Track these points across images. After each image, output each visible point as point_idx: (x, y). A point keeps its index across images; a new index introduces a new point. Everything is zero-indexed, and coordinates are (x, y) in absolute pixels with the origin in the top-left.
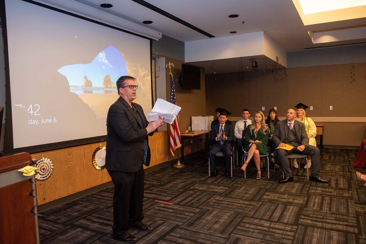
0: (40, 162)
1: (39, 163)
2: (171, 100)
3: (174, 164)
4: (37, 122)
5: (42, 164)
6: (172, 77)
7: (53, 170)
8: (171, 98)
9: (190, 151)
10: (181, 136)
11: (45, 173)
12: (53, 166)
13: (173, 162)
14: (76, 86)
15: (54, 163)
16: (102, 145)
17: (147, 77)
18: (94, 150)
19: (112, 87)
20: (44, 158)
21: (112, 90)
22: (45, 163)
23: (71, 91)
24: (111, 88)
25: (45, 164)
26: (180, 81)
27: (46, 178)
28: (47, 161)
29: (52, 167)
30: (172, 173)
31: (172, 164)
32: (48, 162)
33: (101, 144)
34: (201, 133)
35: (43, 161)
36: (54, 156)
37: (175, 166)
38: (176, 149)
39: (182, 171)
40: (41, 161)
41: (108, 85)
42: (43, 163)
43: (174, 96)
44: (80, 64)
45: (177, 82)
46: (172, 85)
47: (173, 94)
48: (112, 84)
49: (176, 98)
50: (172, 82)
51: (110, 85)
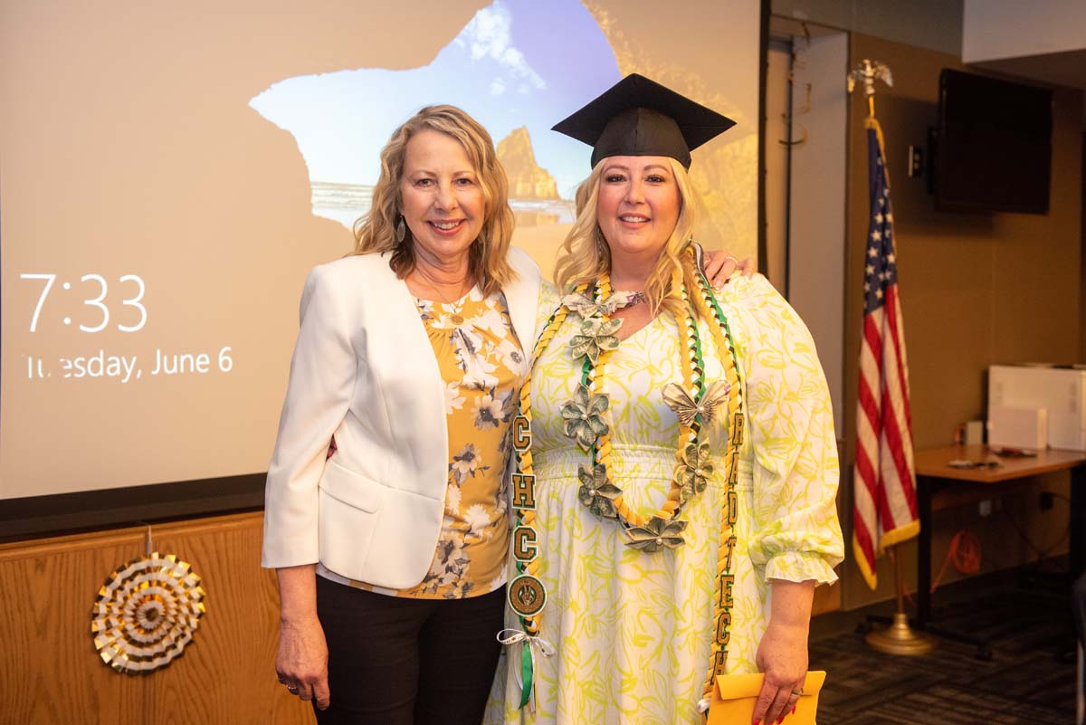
0: (135, 574)
1: (131, 578)
2: (870, 270)
3: (871, 630)
4: (129, 366)
5: (145, 586)
6: (877, 142)
7: (203, 618)
8: (868, 261)
9: (972, 564)
10: (918, 477)
11: (155, 636)
12: (201, 600)
13: (871, 619)
14: (343, 187)
15: (212, 589)
17: (737, 145)
19: (538, 191)
20: (155, 555)
21: (541, 210)
22: (159, 583)
23: (316, 212)
24: (533, 197)
25: (157, 590)
26: (927, 170)
27: (157, 662)
28: (169, 571)
29: (198, 607)
30: (854, 684)
31: (863, 631)
32: (178, 579)
34: (1041, 463)
35: (149, 570)
36: (211, 547)
37: (877, 642)
38: (887, 549)
39: (913, 677)
40: (143, 572)
42: (150, 584)
43: (885, 248)
44: (370, 71)
45: (911, 173)
46: (876, 184)
47: (883, 236)
48: (538, 180)
49: (896, 260)
50: (880, 169)
51: (529, 182)
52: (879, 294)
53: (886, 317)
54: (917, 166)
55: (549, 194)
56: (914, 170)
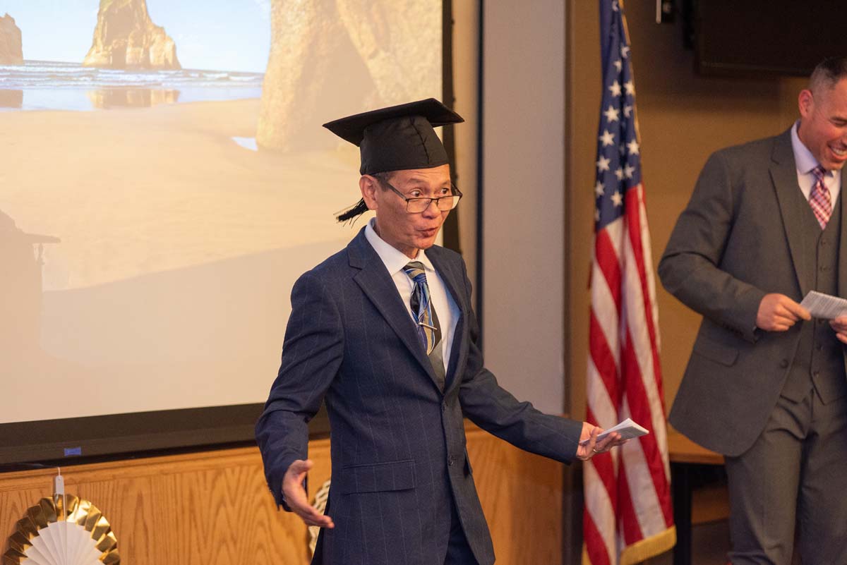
2: (604, 164)
8: (601, 151)
10: (672, 464)
16: (73, 490)
18: (15, 519)
19: (152, 57)
24: (146, 66)
26: (683, 14)
33: (60, 480)
41: (129, 50)
43: (624, 135)
45: (659, 19)
46: (611, 38)
47: (621, 115)
48: (152, 43)
49: (639, 149)
50: (616, 16)
51: (141, 46)
52: (617, 199)
53: (627, 232)
54: (667, 8)
55: (166, 61)
56: (663, 14)
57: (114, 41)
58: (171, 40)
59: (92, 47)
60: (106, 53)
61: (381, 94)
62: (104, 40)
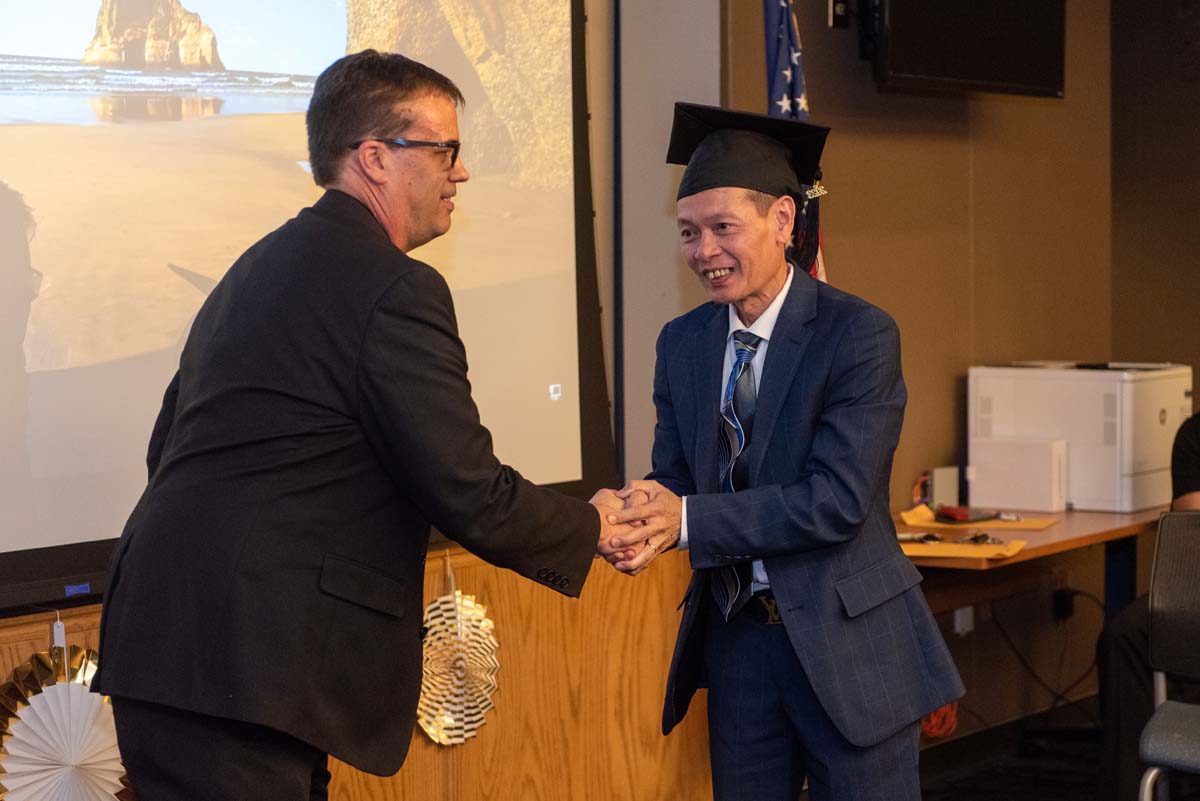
19: (183, 54)
41: (149, 43)
48: (183, 34)
51: (166, 38)
55: (202, 58)
56: (835, 17)
57: (128, 31)
58: (209, 30)
59: (96, 37)
60: (115, 46)
61: (495, 107)
62: (112, 29)
